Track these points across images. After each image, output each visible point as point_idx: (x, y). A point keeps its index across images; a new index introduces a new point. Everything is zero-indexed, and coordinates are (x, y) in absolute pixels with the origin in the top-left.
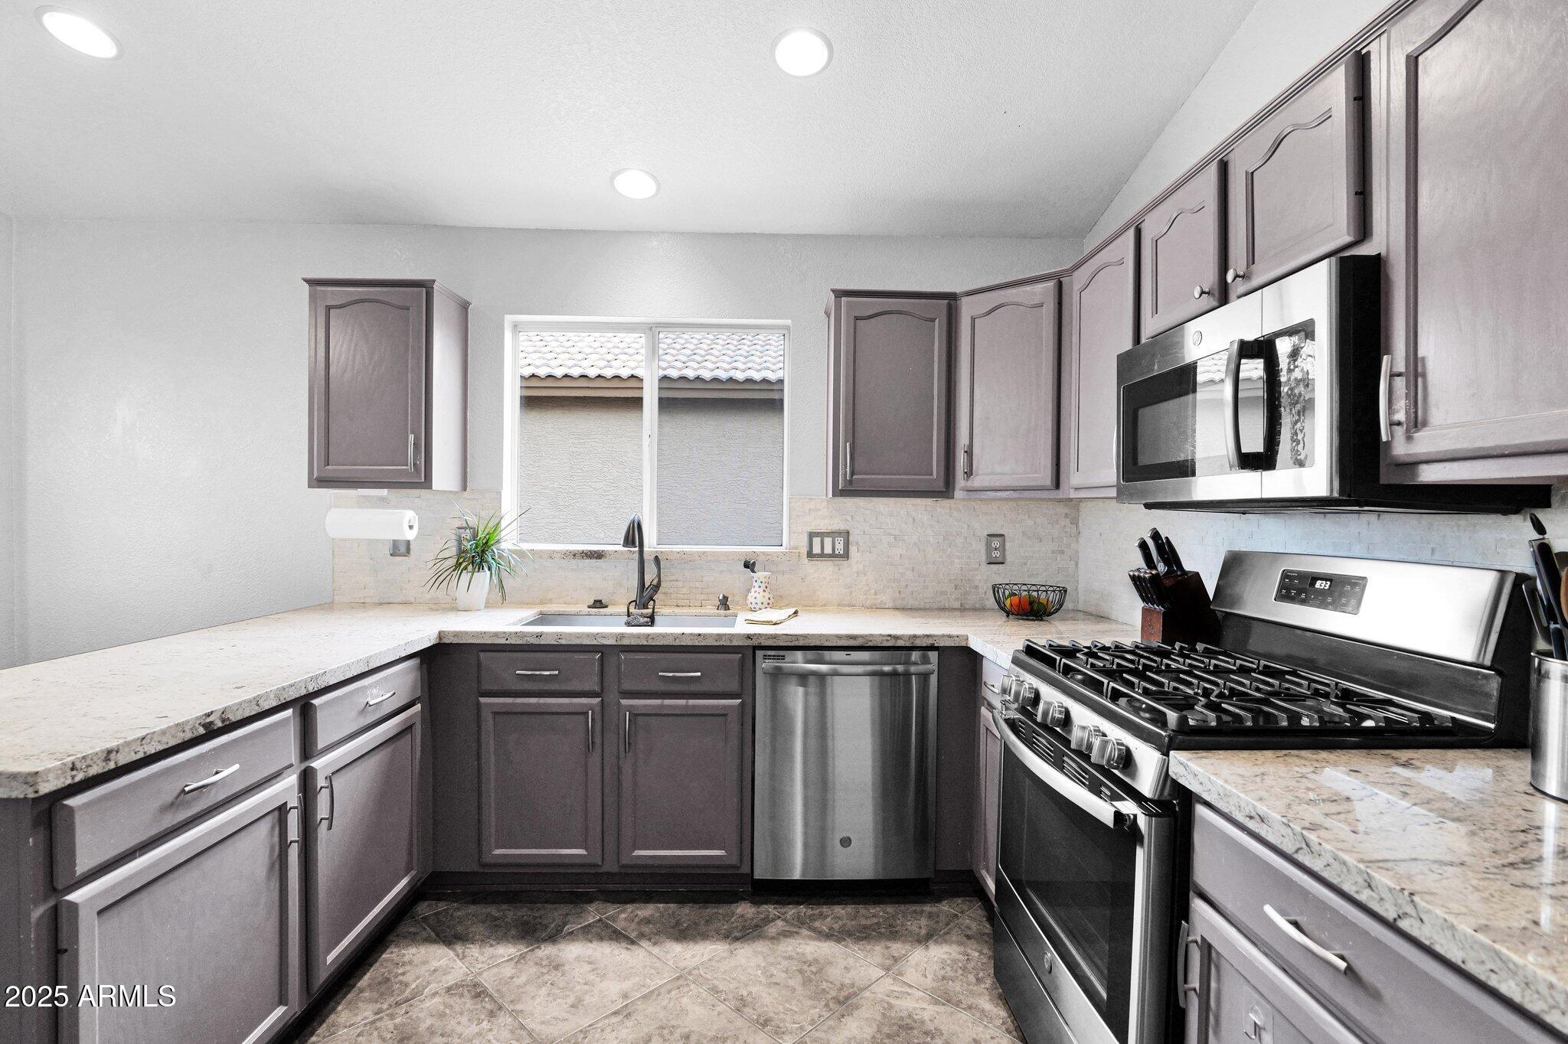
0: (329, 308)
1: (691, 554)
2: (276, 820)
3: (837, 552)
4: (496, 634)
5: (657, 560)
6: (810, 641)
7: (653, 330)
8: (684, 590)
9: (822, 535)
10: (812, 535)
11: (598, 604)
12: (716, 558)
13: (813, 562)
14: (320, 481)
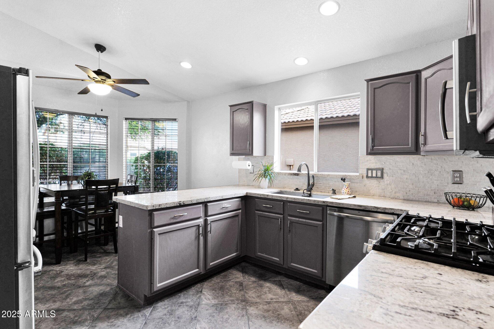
0: (233, 112)
1: (325, 175)
2: (197, 228)
3: (378, 176)
4: (258, 194)
5: (313, 177)
6: (344, 206)
7: (317, 103)
8: (323, 187)
9: (372, 170)
10: (368, 170)
11: (297, 189)
12: (333, 177)
13: (369, 180)
14: (232, 154)
